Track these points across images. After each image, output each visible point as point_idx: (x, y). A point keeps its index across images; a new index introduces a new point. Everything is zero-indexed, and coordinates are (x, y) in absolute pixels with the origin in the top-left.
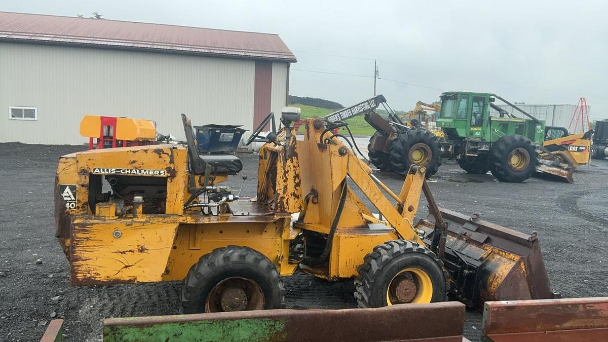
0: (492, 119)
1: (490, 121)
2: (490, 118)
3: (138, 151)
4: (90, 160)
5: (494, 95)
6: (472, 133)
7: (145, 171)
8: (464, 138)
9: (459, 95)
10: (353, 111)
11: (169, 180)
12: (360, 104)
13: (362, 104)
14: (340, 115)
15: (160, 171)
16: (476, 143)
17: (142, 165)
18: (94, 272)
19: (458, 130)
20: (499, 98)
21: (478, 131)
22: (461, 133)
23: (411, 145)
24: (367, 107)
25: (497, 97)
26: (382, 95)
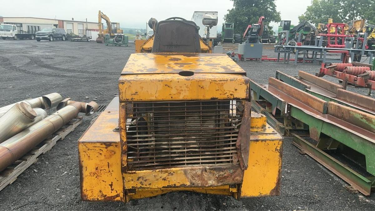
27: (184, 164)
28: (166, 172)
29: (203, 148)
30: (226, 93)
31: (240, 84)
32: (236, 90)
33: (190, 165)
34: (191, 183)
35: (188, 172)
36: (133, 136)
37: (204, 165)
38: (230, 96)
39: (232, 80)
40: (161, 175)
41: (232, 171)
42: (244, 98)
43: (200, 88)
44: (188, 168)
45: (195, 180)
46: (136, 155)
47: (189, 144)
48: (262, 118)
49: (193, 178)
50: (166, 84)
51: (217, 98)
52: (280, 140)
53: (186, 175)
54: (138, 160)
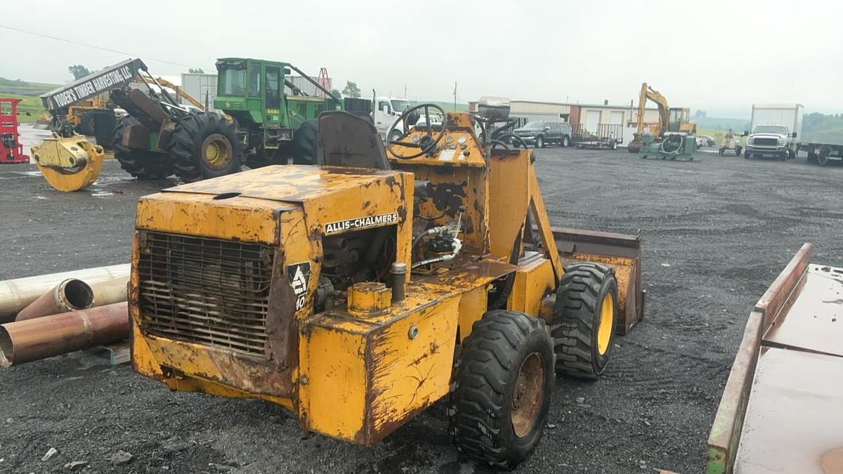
0: (288, 98)
1: (286, 101)
2: (285, 96)
3: (371, 183)
4: (320, 209)
5: (289, 65)
6: (269, 118)
7: (379, 217)
8: (260, 124)
9: (249, 63)
10: (96, 85)
11: (399, 228)
12: (105, 74)
13: (110, 74)
14: (75, 92)
15: (392, 215)
16: (274, 132)
17: (375, 209)
18: (391, 409)
19: (252, 113)
20: (296, 69)
21: (276, 115)
22: (257, 117)
23: (204, 138)
24: (118, 79)
25: (292, 68)
26: (139, 59)
27: (210, 341)
28: (189, 348)
29: (227, 319)
30: (250, 231)
31: (267, 219)
32: (261, 227)
33: (217, 345)
34: (223, 377)
35: (214, 355)
36: (146, 282)
37: (233, 349)
38: (254, 237)
39: (256, 211)
40: (185, 352)
41: (267, 370)
42: (272, 242)
43: (219, 219)
44: (212, 348)
45: (226, 372)
46: (153, 311)
47: (209, 309)
48: (370, 294)
49: (223, 368)
50: (183, 209)
51: (239, 239)
52: (364, 335)
53: (213, 360)
54: (157, 320)
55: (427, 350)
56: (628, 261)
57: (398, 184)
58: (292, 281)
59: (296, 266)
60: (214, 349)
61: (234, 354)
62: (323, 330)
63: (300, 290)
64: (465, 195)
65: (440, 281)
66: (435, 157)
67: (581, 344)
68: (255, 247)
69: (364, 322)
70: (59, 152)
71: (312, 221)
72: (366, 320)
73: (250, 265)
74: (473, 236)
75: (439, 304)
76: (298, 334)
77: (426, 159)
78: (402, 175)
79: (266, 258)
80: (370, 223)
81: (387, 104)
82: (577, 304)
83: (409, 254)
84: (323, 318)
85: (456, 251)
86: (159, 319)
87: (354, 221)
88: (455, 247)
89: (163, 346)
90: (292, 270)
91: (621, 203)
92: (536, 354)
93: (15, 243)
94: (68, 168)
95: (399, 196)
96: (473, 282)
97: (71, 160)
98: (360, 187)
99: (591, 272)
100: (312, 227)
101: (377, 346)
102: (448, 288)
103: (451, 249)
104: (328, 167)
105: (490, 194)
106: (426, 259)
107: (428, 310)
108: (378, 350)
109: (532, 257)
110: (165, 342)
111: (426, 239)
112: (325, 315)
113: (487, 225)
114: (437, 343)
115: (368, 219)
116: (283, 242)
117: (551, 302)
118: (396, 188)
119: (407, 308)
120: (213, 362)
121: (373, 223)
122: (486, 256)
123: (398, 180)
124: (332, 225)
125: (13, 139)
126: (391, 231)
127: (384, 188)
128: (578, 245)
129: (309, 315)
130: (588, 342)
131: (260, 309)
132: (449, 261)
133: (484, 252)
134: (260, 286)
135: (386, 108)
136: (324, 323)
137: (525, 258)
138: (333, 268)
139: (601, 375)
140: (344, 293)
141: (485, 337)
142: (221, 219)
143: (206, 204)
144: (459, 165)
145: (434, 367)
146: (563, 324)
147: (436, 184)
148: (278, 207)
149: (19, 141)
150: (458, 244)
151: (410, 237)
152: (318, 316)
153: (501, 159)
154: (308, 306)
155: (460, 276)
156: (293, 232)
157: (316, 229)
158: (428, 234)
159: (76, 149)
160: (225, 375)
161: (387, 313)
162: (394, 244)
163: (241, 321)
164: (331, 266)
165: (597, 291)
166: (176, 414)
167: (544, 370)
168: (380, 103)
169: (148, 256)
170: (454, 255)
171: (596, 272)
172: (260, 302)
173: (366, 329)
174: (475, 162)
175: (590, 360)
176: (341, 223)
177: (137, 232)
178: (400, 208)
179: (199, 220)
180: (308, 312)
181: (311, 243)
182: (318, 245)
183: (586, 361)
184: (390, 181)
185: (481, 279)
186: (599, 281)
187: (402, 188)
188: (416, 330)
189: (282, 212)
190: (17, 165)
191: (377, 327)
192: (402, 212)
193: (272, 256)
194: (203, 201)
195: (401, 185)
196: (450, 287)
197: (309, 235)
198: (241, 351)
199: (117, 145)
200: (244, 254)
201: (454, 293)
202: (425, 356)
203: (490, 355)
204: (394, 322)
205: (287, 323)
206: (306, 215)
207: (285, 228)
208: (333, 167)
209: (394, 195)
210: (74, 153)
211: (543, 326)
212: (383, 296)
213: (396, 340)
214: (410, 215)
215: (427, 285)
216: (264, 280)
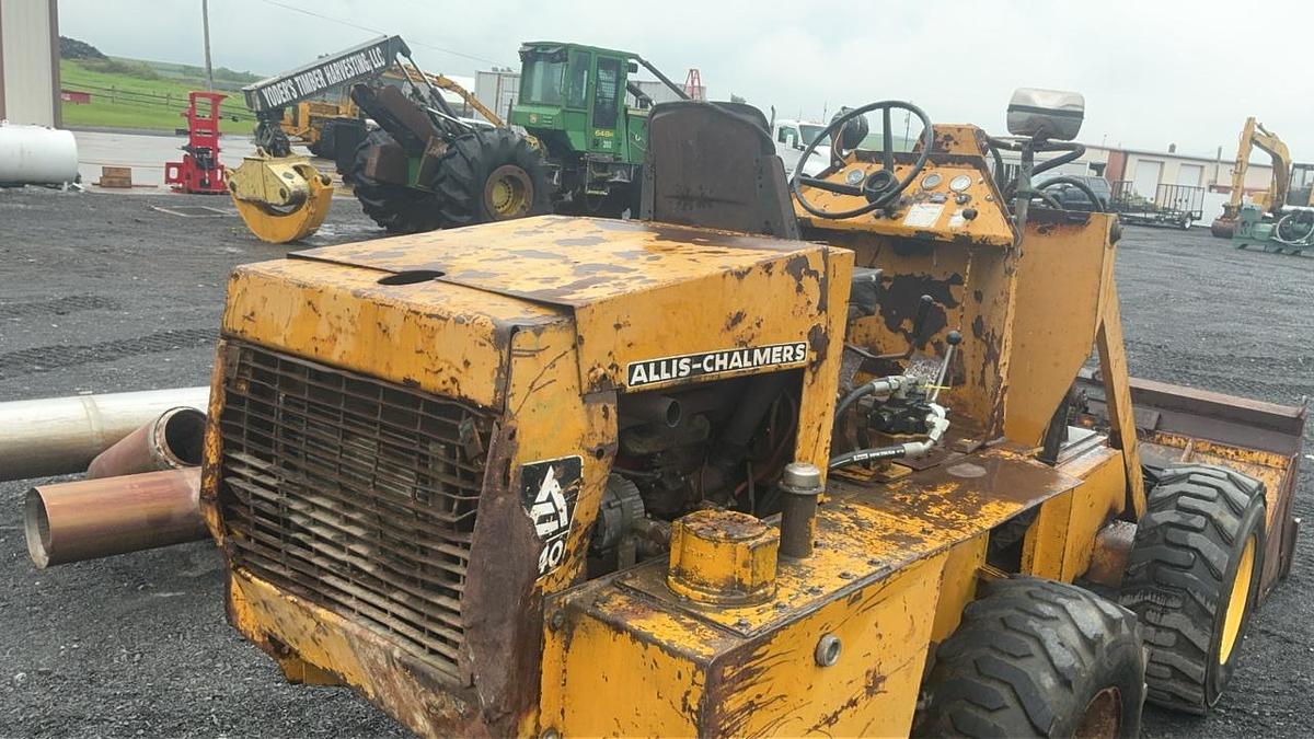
0: (630, 112)
1: (627, 117)
2: (626, 110)
3: (750, 269)
4: (618, 327)
5: (636, 57)
6: (597, 143)
7: (762, 350)
8: (582, 154)
9: (571, 51)
10: (328, 75)
11: (808, 377)
12: (344, 58)
13: (351, 59)
14: (295, 85)
15: (795, 346)
16: (603, 167)
17: (755, 330)
19: (570, 134)
20: (646, 65)
21: (608, 139)
22: (578, 142)
23: (491, 170)
24: (364, 66)
25: (641, 62)
26: (398, 37)
27: (351, 610)
28: (311, 615)
29: (386, 569)
30: (441, 370)
31: (481, 344)
32: (467, 363)
33: (364, 622)
34: (376, 695)
35: (357, 643)
36: (233, 455)
37: (397, 638)
38: (449, 384)
39: (459, 321)
40: (303, 620)
41: (462, 707)
42: (489, 404)
43: (380, 332)
44: (354, 626)
45: (380, 685)
46: (246, 521)
47: (351, 538)
48: (725, 547)
49: (374, 675)
50: (312, 299)
51: (419, 383)
52: (700, 665)
53: (355, 652)
54: (253, 541)
55: (858, 690)
56: (1275, 460)
57: (815, 273)
58: (531, 502)
59: (543, 469)
60: (357, 630)
61: (396, 654)
62: (603, 627)
63: (552, 526)
64: (952, 304)
65: (894, 502)
66: (895, 219)
67: (1185, 645)
68: (451, 408)
69: (705, 620)
70: (265, 179)
71: (596, 355)
72: (710, 616)
73: (437, 450)
74: (964, 392)
75: (894, 576)
76: (541, 628)
77: (874, 221)
78: (825, 254)
79: (472, 440)
80: (741, 364)
81: (793, 131)
82: (1180, 557)
83: (826, 436)
84: (606, 594)
85: (935, 435)
86: (258, 542)
87: (700, 359)
88: (932, 426)
89: (265, 598)
90: (534, 477)
91: (1212, 327)
92: (1110, 691)
93: (163, 322)
94: (276, 205)
95: (816, 303)
96: (972, 512)
97: (283, 194)
98: (724, 276)
99: (1218, 489)
100: (593, 369)
101: (731, 691)
102: (913, 526)
103: (923, 429)
104: (659, 225)
105: (1016, 307)
106: (864, 447)
107: (867, 593)
108: (733, 703)
109: (1084, 440)
110: (268, 592)
111: (866, 402)
112: (613, 583)
113: (1003, 374)
114: (883, 670)
115: (737, 354)
116: (512, 405)
117: (1118, 542)
118: (810, 284)
119: (815, 584)
120: (356, 655)
121: (747, 364)
122: (993, 442)
123: (816, 264)
124: (646, 366)
125: (210, 156)
126: (789, 383)
127: (782, 282)
128: (1168, 416)
129: (574, 583)
130: (1203, 643)
131: (455, 560)
132: (918, 457)
133: (993, 433)
134: (455, 506)
135: (790, 138)
136: (606, 611)
137: (1068, 444)
138: (651, 456)
139: (1214, 707)
140: (664, 532)
141: (993, 648)
142: (385, 331)
143: (356, 294)
144: (950, 239)
145: (870, 727)
146: (1148, 598)
147: (892, 276)
148: (511, 313)
149: (219, 160)
150: (939, 420)
151: (833, 395)
152: (595, 584)
153: (1042, 231)
154: (572, 560)
155: (940, 492)
156: (543, 380)
157: (604, 376)
158: (872, 391)
159: (291, 177)
160: (380, 691)
161: (766, 599)
162: (794, 410)
163: (412, 581)
164: (645, 451)
165: (1234, 533)
166: (329, 699)
167: (1118, 723)
168: (781, 130)
169: (239, 400)
170: (928, 445)
171: (1229, 488)
172: (455, 544)
173: (708, 647)
174: (987, 232)
175: (1201, 681)
176: (669, 363)
177: (223, 342)
178: (816, 329)
179: (340, 330)
180: (572, 574)
181: (588, 411)
182: (606, 416)
183: (1191, 681)
184: (797, 267)
185: (992, 507)
186: (1238, 512)
187: (824, 286)
188: (835, 646)
189: (515, 329)
190: (214, 196)
191: (736, 643)
192: (819, 341)
193: (486, 438)
194: (353, 286)
195: (821, 276)
196: (918, 521)
197: (585, 386)
198: (412, 649)
199: (359, 175)
200: (427, 423)
201: (932, 544)
202: (853, 703)
203: (1006, 695)
204: (782, 628)
205: (514, 606)
206: (581, 340)
207: (522, 370)
208: (672, 226)
209: (802, 300)
210: (287, 182)
211: (1132, 629)
212: (759, 554)
213: (785, 673)
214: (835, 349)
215: (864, 512)
216: (468, 493)
